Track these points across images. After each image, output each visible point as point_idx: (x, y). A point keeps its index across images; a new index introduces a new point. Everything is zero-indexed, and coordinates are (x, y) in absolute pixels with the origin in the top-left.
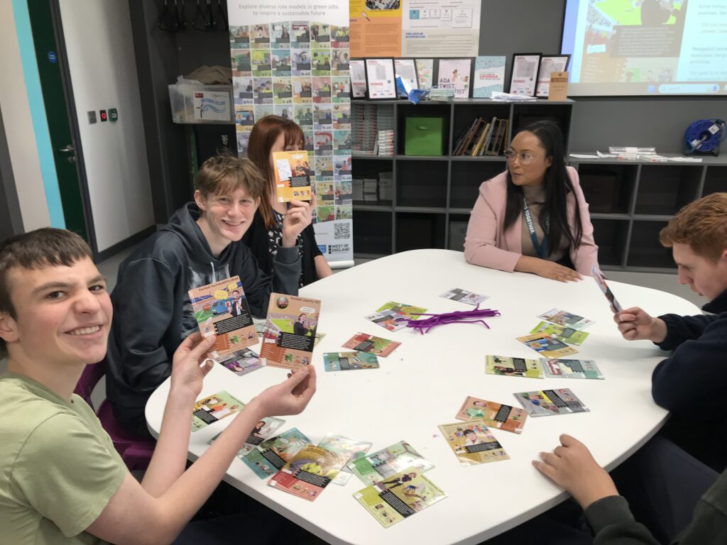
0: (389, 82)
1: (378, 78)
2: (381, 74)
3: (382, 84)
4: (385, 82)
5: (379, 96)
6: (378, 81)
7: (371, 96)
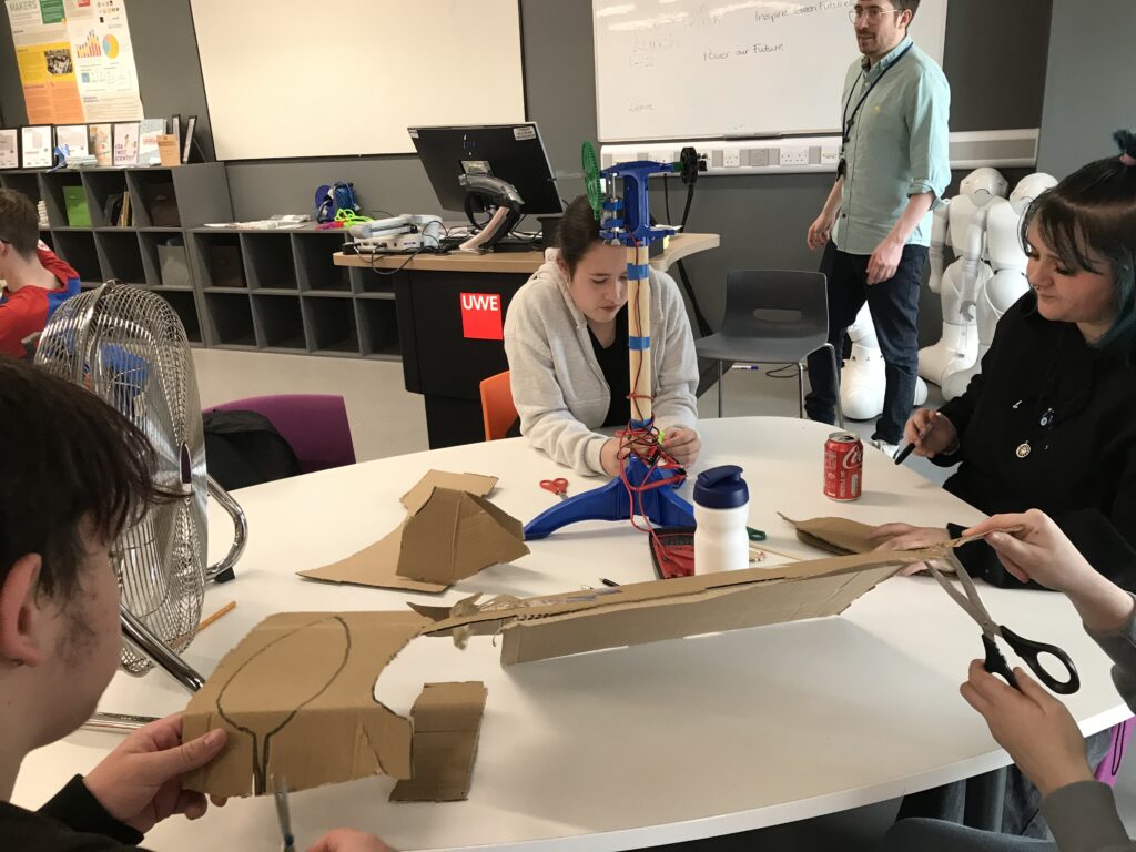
0: (46, 150)
1: (34, 146)
2: (37, 142)
3: (37, 152)
4: (41, 150)
5: (33, 165)
6: (36, 150)
7: (25, 166)
